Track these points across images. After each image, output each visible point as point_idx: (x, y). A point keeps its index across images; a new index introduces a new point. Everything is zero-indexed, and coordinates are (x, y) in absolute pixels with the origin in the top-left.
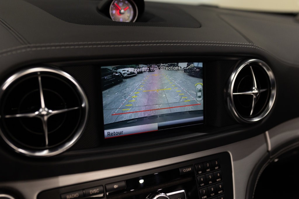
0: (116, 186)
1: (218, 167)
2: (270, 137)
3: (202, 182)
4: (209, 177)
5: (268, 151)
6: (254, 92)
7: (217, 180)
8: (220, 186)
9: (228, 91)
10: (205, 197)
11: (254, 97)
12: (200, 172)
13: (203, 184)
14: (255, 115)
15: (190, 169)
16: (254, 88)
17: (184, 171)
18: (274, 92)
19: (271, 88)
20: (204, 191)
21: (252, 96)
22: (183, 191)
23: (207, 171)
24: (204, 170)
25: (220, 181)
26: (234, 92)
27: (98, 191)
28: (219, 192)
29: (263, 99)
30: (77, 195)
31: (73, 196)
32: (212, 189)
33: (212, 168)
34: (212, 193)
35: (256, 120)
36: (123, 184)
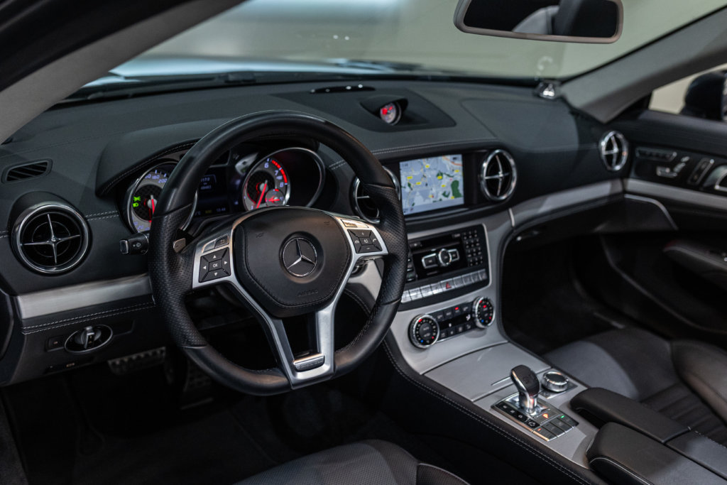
0: (415, 245)
1: (476, 235)
2: (514, 214)
3: (467, 245)
4: (472, 242)
5: (512, 227)
6: (500, 176)
7: (477, 244)
8: (479, 249)
9: (482, 176)
10: (470, 256)
11: (501, 180)
12: (465, 238)
13: (468, 247)
14: (502, 194)
15: (459, 235)
16: (500, 173)
17: (456, 236)
18: (515, 176)
20: (469, 251)
21: (499, 179)
23: (470, 237)
24: (468, 237)
26: (487, 175)
28: (479, 253)
29: (507, 180)
32: (474, 251)
33: (473, 235)
34: (474, 254)
35: (504, 197)
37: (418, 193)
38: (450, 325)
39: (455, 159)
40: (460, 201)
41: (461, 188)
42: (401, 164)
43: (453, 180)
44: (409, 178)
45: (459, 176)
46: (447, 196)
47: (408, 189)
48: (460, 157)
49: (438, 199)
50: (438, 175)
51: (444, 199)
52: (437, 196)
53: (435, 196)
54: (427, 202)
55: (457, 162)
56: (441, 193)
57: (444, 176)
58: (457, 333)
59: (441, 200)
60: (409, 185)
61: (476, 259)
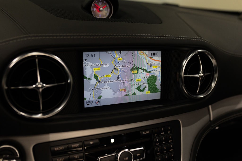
0: (91, 143)
1: (170, 131)
2: (212, 111)
3: (157, 142)
4: (163, 139)
5: (210, 121)
6: (200, 75)
7: (169, 141)
8: (171, 146)
9: (180, 74)
10: (159, 153)
11: (201, 79)
12: (156, 135)
13: (158, 144)
15: (148, 132)
16: (200, 72)
17: (144, 133)
18: (216, 76)
19: (214, 73)
20: (159, 149)
21: (199, 78)
22: (142, 148)
23: (162, 134)
24: (159, 133)
25: (171, 142)
26: (184, 74)
27: (78, 145)
28: (170, 151)
29: (207, 80)
30: (63, 148)
31: (60, 149)
32: (165, 148)
34: (165, 151)
36: (97, 141)
37: (106, 86)
39: (153, 54)
40: (157, 96)
41: (158, 83)
42: (84, 54)
43: (150, 75)
44: (95, 70)
45: (157, 71)
46: (142, 91)
47: (94, 81)
48: (159, 53)
49: (132, 92)
50: (133, 69)
51: (138, 93)
52: (130, 90)
53: (127, 90)
54: (118, 95)
55: (155, 58)
56: (135, 87)
57: (140, 71)
59: (134, 94)
60: (96, 77)
61: (166, 157)
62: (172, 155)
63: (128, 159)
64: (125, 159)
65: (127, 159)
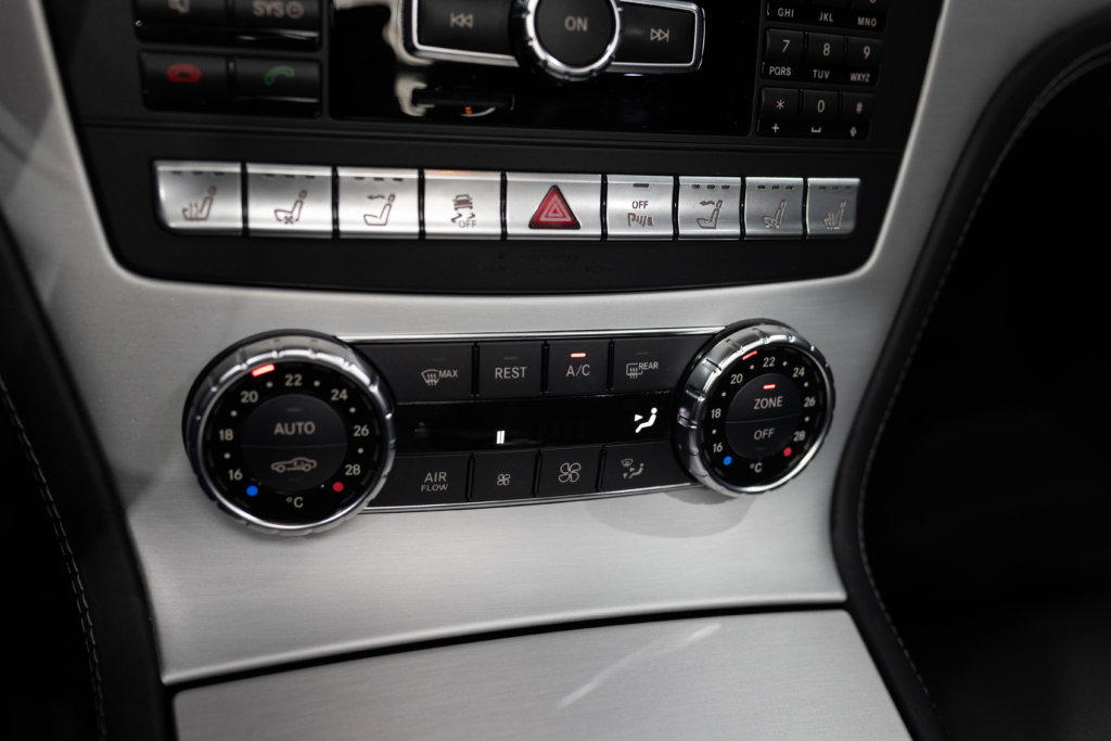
3: (786, 2)
7: (861, 21)
8: (867, 52)
10: (785, 71)
13: (787, 13)
20: (788, 41)
22: (693, 7)
25: (870, 28)
28: (854, 77)
32: (827, 49)
34: (820, 68)
38: (501, 437)
58: (537, 486)
61: (821, 106)
62: (859, 107)
63: (585, 28)
64: (571, 23)
65: (582, 24)
